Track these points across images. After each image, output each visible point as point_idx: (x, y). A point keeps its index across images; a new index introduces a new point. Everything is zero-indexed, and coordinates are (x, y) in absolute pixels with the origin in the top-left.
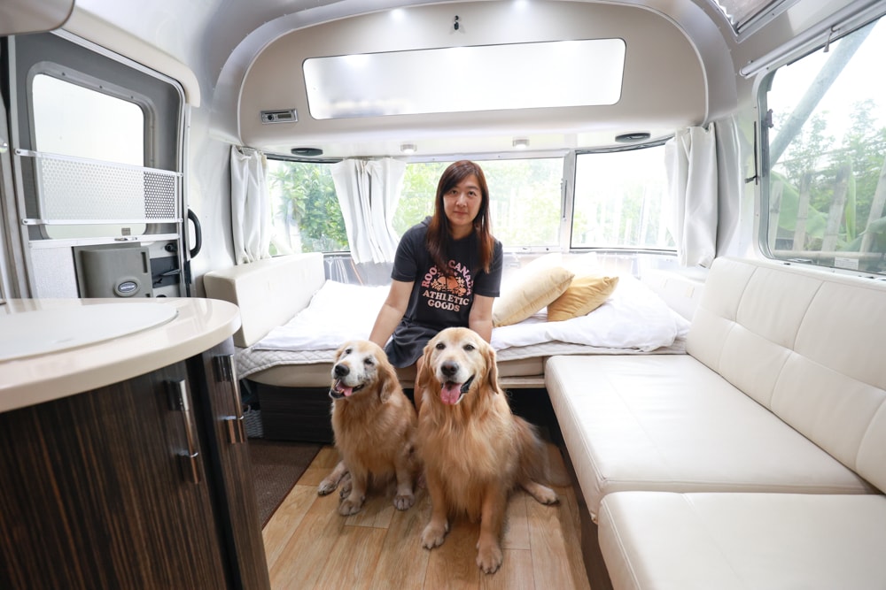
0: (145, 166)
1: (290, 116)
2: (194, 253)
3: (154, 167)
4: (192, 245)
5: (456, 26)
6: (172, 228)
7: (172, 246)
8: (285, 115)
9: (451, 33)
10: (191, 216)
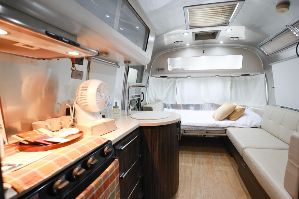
0: (137, 82)
1: (163, 70)
2: (142, 101)
3: (138, 83)
4: (142, 99)
5: (204, 52)
6: (139, 96)
7: (139, 100)
8: (162, 70)
9: (202, 53)
10: (142, 93)
